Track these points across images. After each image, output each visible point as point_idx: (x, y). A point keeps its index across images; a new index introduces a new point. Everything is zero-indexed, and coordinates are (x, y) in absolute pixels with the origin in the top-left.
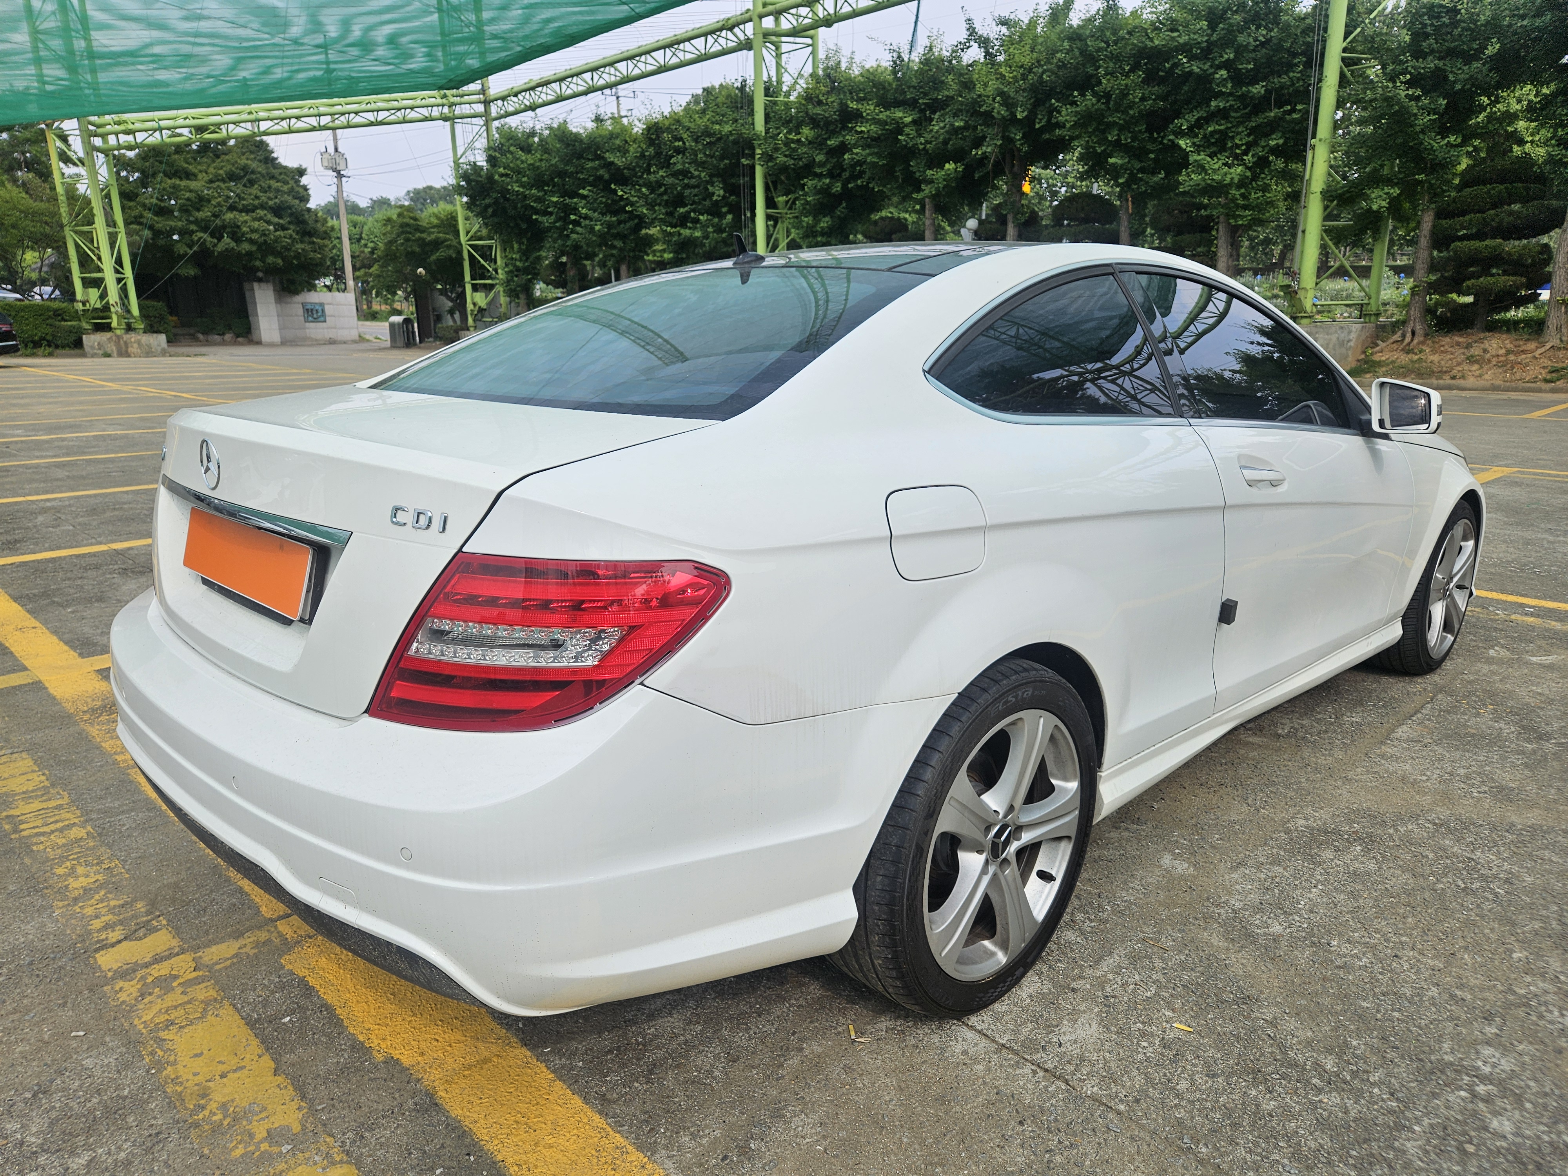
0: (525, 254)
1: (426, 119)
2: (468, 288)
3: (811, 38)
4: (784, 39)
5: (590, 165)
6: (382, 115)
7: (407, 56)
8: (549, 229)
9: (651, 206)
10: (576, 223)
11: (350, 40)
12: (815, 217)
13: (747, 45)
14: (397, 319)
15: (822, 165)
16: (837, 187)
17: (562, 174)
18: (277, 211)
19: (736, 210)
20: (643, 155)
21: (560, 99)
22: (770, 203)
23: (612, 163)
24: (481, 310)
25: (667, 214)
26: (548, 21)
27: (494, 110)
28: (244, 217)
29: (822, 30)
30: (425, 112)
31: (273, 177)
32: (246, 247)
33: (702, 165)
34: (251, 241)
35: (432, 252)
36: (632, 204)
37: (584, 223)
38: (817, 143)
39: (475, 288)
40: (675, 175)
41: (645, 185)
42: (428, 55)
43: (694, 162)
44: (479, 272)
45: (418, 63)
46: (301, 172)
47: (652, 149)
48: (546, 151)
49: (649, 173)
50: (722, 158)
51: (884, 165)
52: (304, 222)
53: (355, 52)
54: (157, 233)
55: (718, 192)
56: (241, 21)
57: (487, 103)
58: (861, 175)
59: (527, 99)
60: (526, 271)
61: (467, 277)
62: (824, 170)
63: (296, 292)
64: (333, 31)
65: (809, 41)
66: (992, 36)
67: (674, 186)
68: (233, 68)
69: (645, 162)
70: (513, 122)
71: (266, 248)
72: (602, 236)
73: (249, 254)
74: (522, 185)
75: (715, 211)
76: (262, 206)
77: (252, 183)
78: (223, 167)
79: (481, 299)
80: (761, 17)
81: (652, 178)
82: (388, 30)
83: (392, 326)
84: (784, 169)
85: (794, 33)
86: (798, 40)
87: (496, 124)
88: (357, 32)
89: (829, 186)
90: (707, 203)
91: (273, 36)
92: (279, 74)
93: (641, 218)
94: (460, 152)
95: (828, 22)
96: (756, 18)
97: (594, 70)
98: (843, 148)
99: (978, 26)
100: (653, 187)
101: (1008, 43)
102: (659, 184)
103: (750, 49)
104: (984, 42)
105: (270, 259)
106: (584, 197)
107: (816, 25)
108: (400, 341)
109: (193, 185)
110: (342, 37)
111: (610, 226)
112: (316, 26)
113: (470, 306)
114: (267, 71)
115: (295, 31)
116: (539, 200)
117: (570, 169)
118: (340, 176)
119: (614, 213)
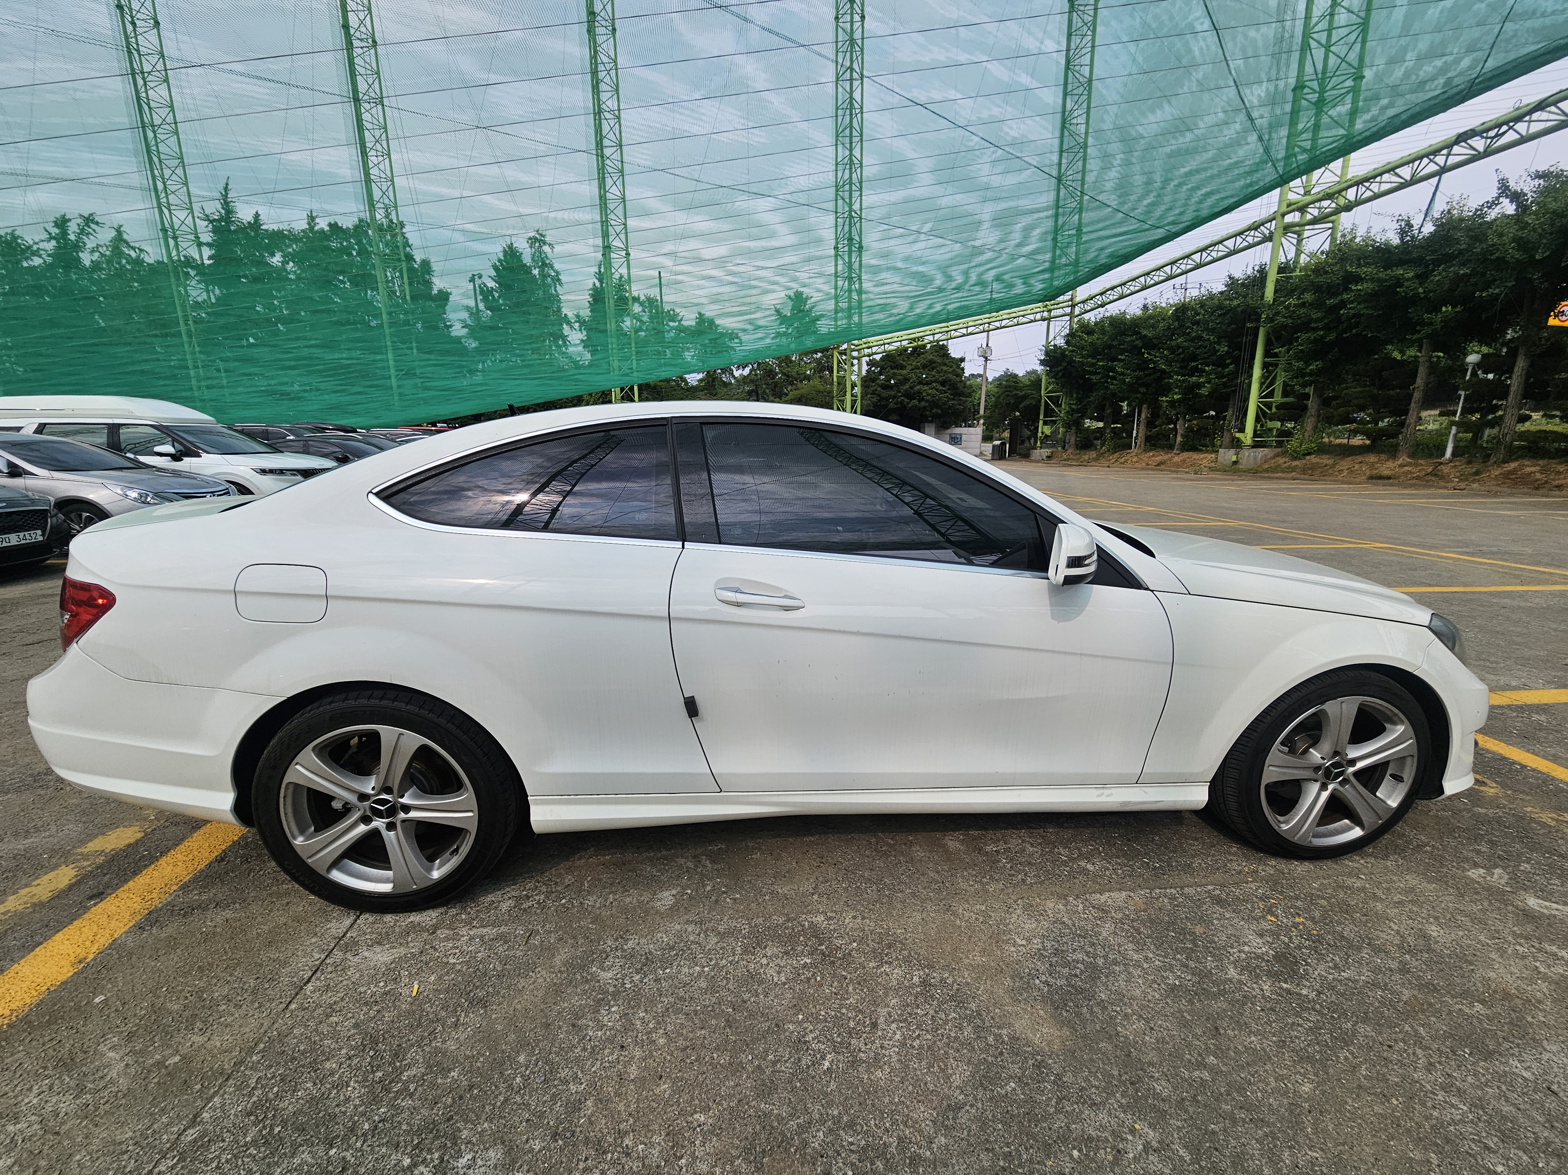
0: (1080, 400)
1: (1032, 321)
2: (1041, 422)
3: (1332, 222)
4: (1307, 227)
5: (1129, 339)
6: (1004, 323)
7: (1011, 286)
8: (1096, 384)
9: (1169, 363)
10: (1114, 378)
11: (973, 282)
12: (1305, 363)
13: (1269, 238)
14: (998, 443)
15: (1317, 320)
16: (1332, 336)
17: (1110, 347)
18: (943, 384)
19: (1236, 361)
20: (1169, 328)
21: (1122, 297)
22: (1267, 354)
23: (1145, 336)
24: (1047, 436)
25: (1181, 367)
26: (1102, 249)
27: (1077, 311)
28: (926, 387)
29: (1343, 215)
30: (1032, 317)
31: (945, 364)
32: (923, 404)
33: (1212, 331)
34: (927, 401)
35: (1023, 401)
36: (1154, 363)
37: (1118, 377)
38: (1317, 305)
39: (1045, 423)
40: (1192, 340)
41: (1168, 349)
42: (1024, 283)
43: (1207, 329)
44: (1049, 412)
45: (1019, 289)
46: (962, 360)
47: (1176, 324)
48: (1103, 332)
49: (1172, 340)
50: (1229, 324)
51: (1379, 315)
52: (957, 388)
53: (977, 288)
54: (882, 399)
55: (1223, 349)
56: (905, 282)
57: (1073, 306)
58: (1357, 324)
59: (1099, 300)
60: (1078, 411)
61: (1041, 417)
62: (1320, 325)
63: (948, 428)
64: (960, 279)
65: (1330, 225)
66: (1526, 190)
67: (1188, 348)
68: (911, 308)
69: (1170, 332)
70: (1086, 316)
71: (934, 404)
72: (1130, 385)
73: (925, 407)
74: (1083, 357)
75: (1220, 362)
76: (936, 381)
77: (933, 368)
78: (921, 360)
79: (1047, 430)
80: (1283, 215)
81: (1174, 343)
82: (993, 273)
83: (994, 446)
84: (1284, 327)
85: (1315, 221)
86: (1316, 226)
87: (1076, 320)
88: (973, 278)
89: (1323, 337)
90: (1214, 358)
91: (926, 287)
92: (938, 307)
93: (1163, 372)
94: (1051, 338)
95: (1348, 208)
96: (1279, 217)
97: (1148, 274)
98: (1343, 304)
99: (1512, 184)
100: (1172, 350)
101: (1544, 192)
102: (1178, 346)
103: (1271, 240)
104: (1516, 197)
105: (935, 410)
106: (1121, 360)
107: (1338, 211)
108: (996, 457)
109: (904, 372)
110: (966, 282)
111: (1138, 378)
112: (949, 278)
113: (1040, 434)
114: (930, 307)
115: (938, 282)
116: (1093, 365)
117: (1115, 343)
118: (986, 359)
119: (1143, 370)
